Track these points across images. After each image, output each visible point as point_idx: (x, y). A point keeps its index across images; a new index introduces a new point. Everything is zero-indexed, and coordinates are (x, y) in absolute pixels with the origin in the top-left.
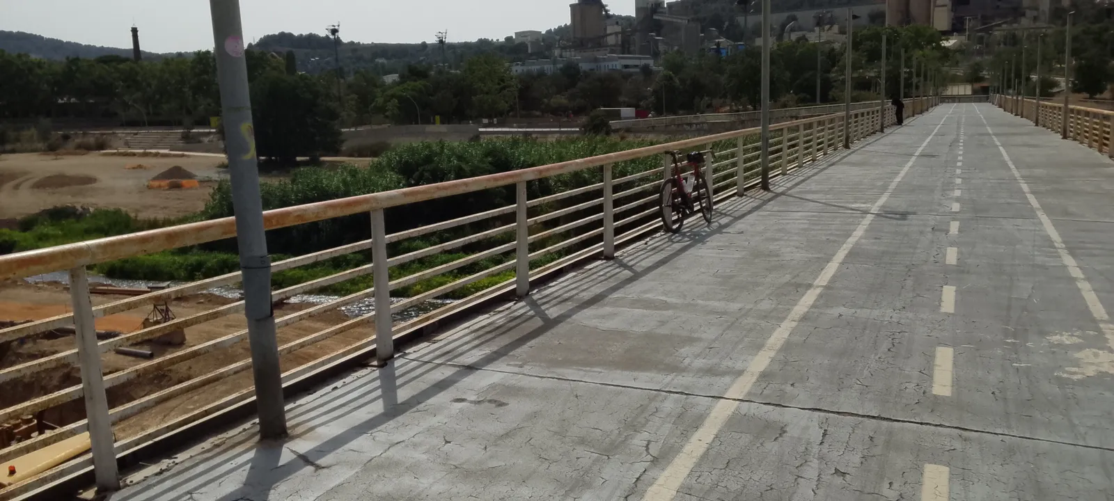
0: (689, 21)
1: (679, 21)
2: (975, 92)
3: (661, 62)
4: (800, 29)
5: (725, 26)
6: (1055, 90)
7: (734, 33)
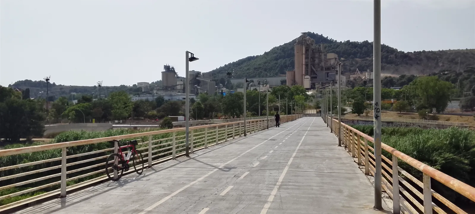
0: (211, 81)
1: (207, 80)
2: (317, 112)
3: (199, 97)
4: (255, 86)
5: (226, 83)
6: (345, 112)
7: (229, 86)
